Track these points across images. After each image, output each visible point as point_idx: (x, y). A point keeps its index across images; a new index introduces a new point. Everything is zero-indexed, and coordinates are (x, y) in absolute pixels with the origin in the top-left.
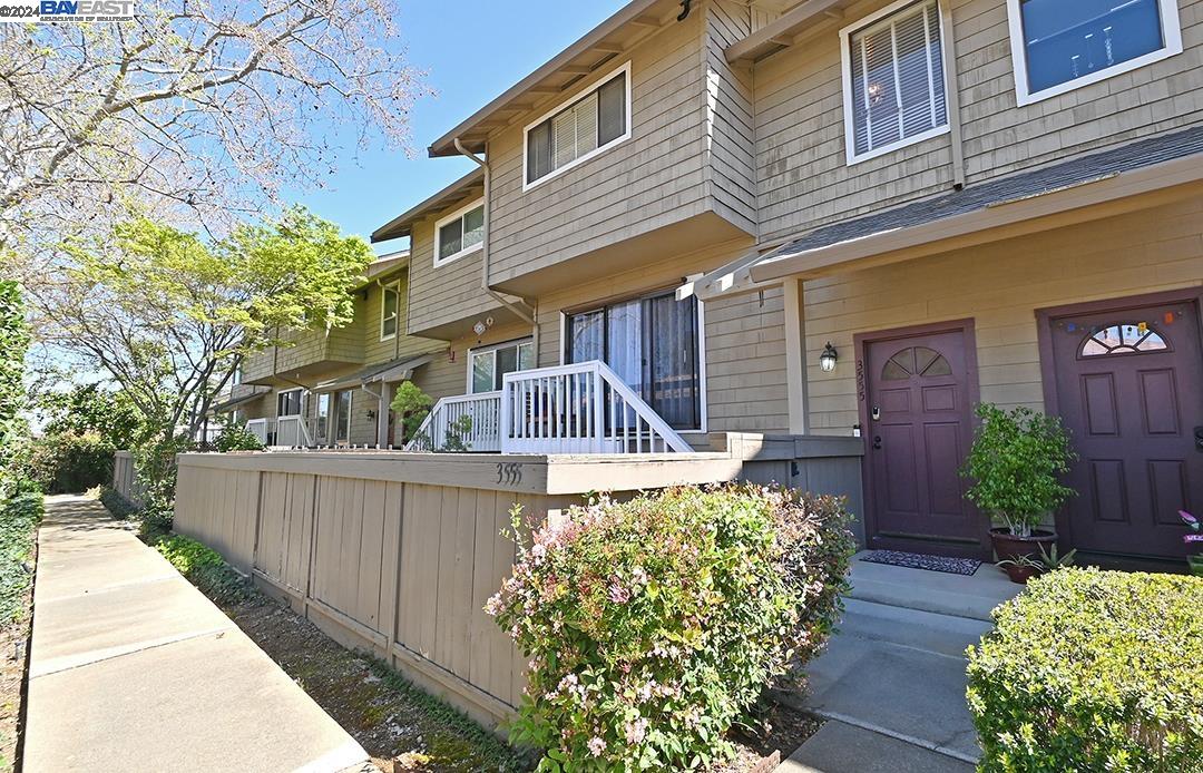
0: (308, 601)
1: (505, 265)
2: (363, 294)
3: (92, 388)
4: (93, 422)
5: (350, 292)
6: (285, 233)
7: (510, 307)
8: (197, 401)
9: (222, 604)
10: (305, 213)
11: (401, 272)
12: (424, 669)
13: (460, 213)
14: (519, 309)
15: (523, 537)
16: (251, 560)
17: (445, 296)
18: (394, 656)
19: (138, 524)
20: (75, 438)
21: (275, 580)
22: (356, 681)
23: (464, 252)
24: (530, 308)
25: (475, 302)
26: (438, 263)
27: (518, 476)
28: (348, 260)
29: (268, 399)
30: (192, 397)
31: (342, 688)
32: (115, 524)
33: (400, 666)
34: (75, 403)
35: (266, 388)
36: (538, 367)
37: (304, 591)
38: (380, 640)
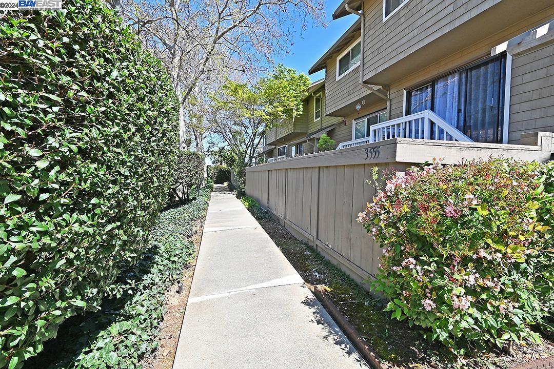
0: (285, 221)
1: (372, 68)
2: (307, 101)
3: (223, 148)
4: (224, 160)
5: (302, 101)
6: (276, 77)
7: (375, 92)
8: (251, 150)
9: (257, 219)
10: (283, 67)
11: (322, 88)
12: (329, 252)
13: (349, 49)
14: (380, 92)
15: (379, 184)
16: (267, 204)
17: (341, 94)
18: (317, 245)
19: (236, 193)
20: (220, 166)
21: (274, 212)
22: (301, 252)
23: (351, 69)
24: (386, 91)
25: (356, 94)
26: (338, 78)
27: (377, 153)
28: (300, 86)
29: (274, 151)
30: (250, 148)
31: (296, 254)
32: (230, 193)
33: (319, 250)
34: (219, 154)
35: (274, 147)
36: (390, 120)
37: (283, 217)
38: (311, 238)
